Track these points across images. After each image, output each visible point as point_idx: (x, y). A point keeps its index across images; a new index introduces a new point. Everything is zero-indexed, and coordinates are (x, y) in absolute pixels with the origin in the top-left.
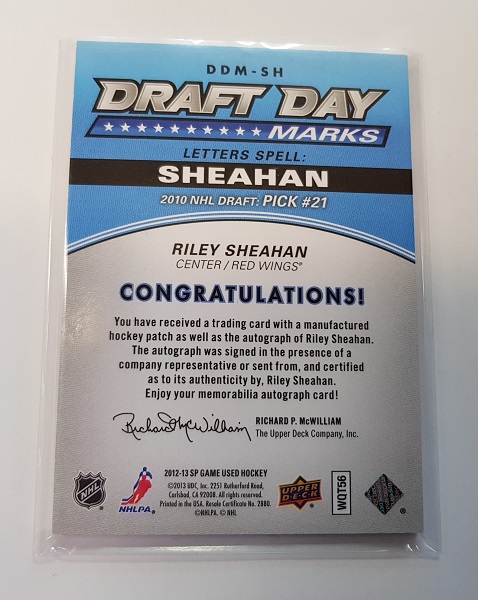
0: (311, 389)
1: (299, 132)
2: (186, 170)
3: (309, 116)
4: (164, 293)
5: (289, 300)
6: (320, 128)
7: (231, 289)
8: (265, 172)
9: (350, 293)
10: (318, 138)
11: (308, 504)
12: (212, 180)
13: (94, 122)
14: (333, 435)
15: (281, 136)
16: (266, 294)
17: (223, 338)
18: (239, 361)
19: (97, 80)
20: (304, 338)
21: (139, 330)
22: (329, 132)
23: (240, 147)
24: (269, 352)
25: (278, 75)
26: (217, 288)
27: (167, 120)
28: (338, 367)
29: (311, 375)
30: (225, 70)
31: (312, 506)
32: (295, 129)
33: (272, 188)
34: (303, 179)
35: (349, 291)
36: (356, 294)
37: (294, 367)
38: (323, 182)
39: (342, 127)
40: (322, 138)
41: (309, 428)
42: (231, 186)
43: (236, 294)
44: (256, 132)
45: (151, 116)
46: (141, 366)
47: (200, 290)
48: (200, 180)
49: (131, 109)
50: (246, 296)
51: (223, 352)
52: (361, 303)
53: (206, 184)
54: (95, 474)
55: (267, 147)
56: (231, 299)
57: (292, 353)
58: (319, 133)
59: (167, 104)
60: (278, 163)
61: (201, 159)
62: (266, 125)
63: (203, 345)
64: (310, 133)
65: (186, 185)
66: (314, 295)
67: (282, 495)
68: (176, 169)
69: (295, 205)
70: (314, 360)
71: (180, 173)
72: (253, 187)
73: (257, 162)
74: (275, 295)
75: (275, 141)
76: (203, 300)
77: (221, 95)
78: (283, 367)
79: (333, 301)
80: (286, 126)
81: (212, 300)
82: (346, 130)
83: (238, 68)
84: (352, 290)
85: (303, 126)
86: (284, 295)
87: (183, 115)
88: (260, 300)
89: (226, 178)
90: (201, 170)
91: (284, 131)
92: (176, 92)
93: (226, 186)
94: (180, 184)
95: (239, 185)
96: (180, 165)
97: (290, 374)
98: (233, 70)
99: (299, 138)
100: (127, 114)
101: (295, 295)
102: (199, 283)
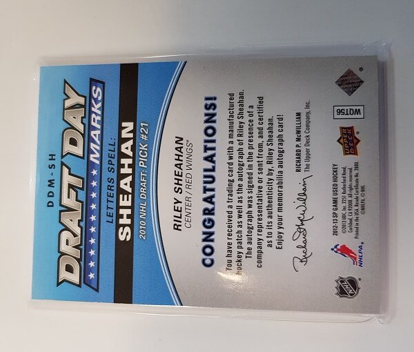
0: (276, 133)
1: (95, 142)
2: (121, 221)
3: (83, 135)
4: (208, 237)
5: (213, 149)
6: (91, 128)
7: (205, 190)
8: (123, 166)
9: (208, 107)
10: (99, 129)
11: (356, 136)
12: (129, 203)
13: (88, 286)
14: (308, 118)
15: (98, 155)
16: (209, 165)
17: (240, 195)
18: (256, 184)
19: (58, 284)
20: (240, 138)
21: (235, 254)
22: (94, 121)
23: (105, 184)
24: (250, 163)
25: (54, 157)
26: (205, 200)
27: (86, 235)
28: (261, 114)
29: (266, 133)
30: (51, 194)
31: (358, 133)
32: (92, 145)
33: (134, 161)
34: (128, 139)
35: (207, 107)
36: (209, 102)
37: (260, 146)
38: (130, 125)
39: (91, 112)
40: (99, 127)
41: (303, 135)
42: (133, 190)
43: (209, 186)
44: (94, 172)
45: (84, 246)
46: (260, 252)
47: (207, 212)
48: (129, 211)
49: (79, 260)
50: (210, 179)
51: (250, 195)
52: (215, 99)
53: (132, 207)
54: (336, 284)
55: (106, 165)
56: (213, 190)
57: (251, 147)
58: (95, 129)
59: (75, 235)
60: (116, 157)
61: (114, 211)
62: (90, 165)
63: (245, 209)
64: (95, 135)
65: (132, 221)
66: (210, 132)
67: (350, 154)
68: (121, 229)
69: (146, 145)
70: (256, 132)
71: (124, 226)
72: (133, 174)
73: (116, 172)
74: (210, 159)
75: (101, 159)
76: (213, 209)
77: (69, 197)
78: (260, 153)
79: (214, 119)
80: (90, 152)
81: (213, 203)
82: (93, 109)
83: (49, 186)
84: (206, 105)
85: (91, 140)
86: (210, 153)
87: (83, 224)
88: (213, 170)
89: (128, 193)
90: (122, 211)
91: (94, 153)
92: (67, 229)
93: (133, 194)
94: (131, 226)
95: (132, 184)
96: (118, 226)
97: (266, 148)
98: (51, 189)
99: (99, 143)
100: (82, 263)
101: (210, 145)
102: (202, 213)
